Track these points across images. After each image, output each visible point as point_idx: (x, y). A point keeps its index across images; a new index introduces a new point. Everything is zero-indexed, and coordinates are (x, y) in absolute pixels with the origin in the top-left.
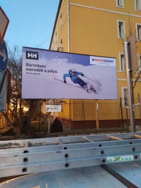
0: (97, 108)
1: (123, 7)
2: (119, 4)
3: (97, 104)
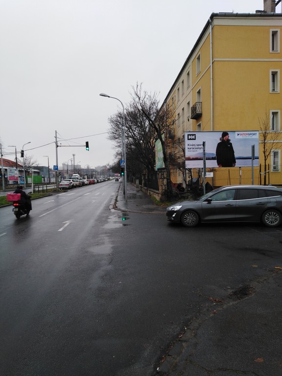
0: (241, 174)
1: (279, 52)
2: (273, 49)
3: (241, 171)
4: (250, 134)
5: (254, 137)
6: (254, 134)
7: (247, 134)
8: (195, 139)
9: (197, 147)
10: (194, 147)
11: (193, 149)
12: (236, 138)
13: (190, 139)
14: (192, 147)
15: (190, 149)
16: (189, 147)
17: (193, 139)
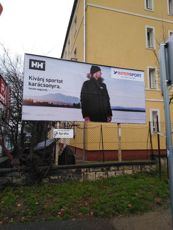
4: (132, 75)
5: (137, 79)
6: (138, 75)
7: (128, 74)
8: (44, 69)
9: (47, 83)
10: (41, 82)
11: (39, 85)
12: (112, 77)
13: (35, 68)
14: (37, 82)
15: (34, 85)
16: (32, 81)
17: (40, 69)
